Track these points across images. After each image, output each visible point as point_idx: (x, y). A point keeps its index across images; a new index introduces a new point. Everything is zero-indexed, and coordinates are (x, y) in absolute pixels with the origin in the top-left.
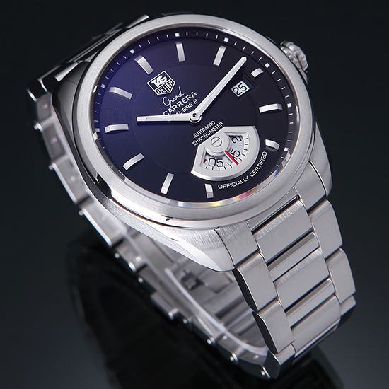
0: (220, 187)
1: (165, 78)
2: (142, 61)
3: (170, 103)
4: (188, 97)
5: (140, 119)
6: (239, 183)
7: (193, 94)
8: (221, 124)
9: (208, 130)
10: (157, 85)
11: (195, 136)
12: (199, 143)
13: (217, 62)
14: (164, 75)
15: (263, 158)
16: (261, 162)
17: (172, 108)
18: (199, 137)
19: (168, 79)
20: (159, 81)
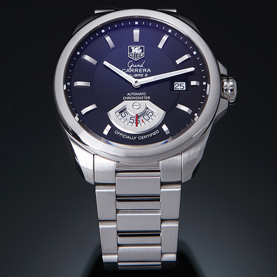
0: (116, 132)
1: (141, 50)
2: (136, 32)
3: (131, 66)
4: (144, 70)
5: (106, 63)
6: (128, 137)
7: (149, 70)
8: (149, 98)
9: (138, 96)
10: (133, 51)
11: (128, 94)
12: (127, 100)
13: (178, 62)
14: (142, 48)
15: (154, 134)
16: (151, 135)
17: (130, 70)
18: (130, 96)
19: (142, 52)
20: (136, 50)
